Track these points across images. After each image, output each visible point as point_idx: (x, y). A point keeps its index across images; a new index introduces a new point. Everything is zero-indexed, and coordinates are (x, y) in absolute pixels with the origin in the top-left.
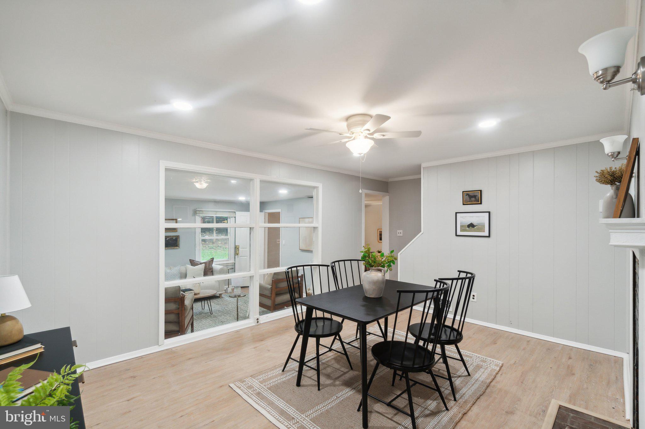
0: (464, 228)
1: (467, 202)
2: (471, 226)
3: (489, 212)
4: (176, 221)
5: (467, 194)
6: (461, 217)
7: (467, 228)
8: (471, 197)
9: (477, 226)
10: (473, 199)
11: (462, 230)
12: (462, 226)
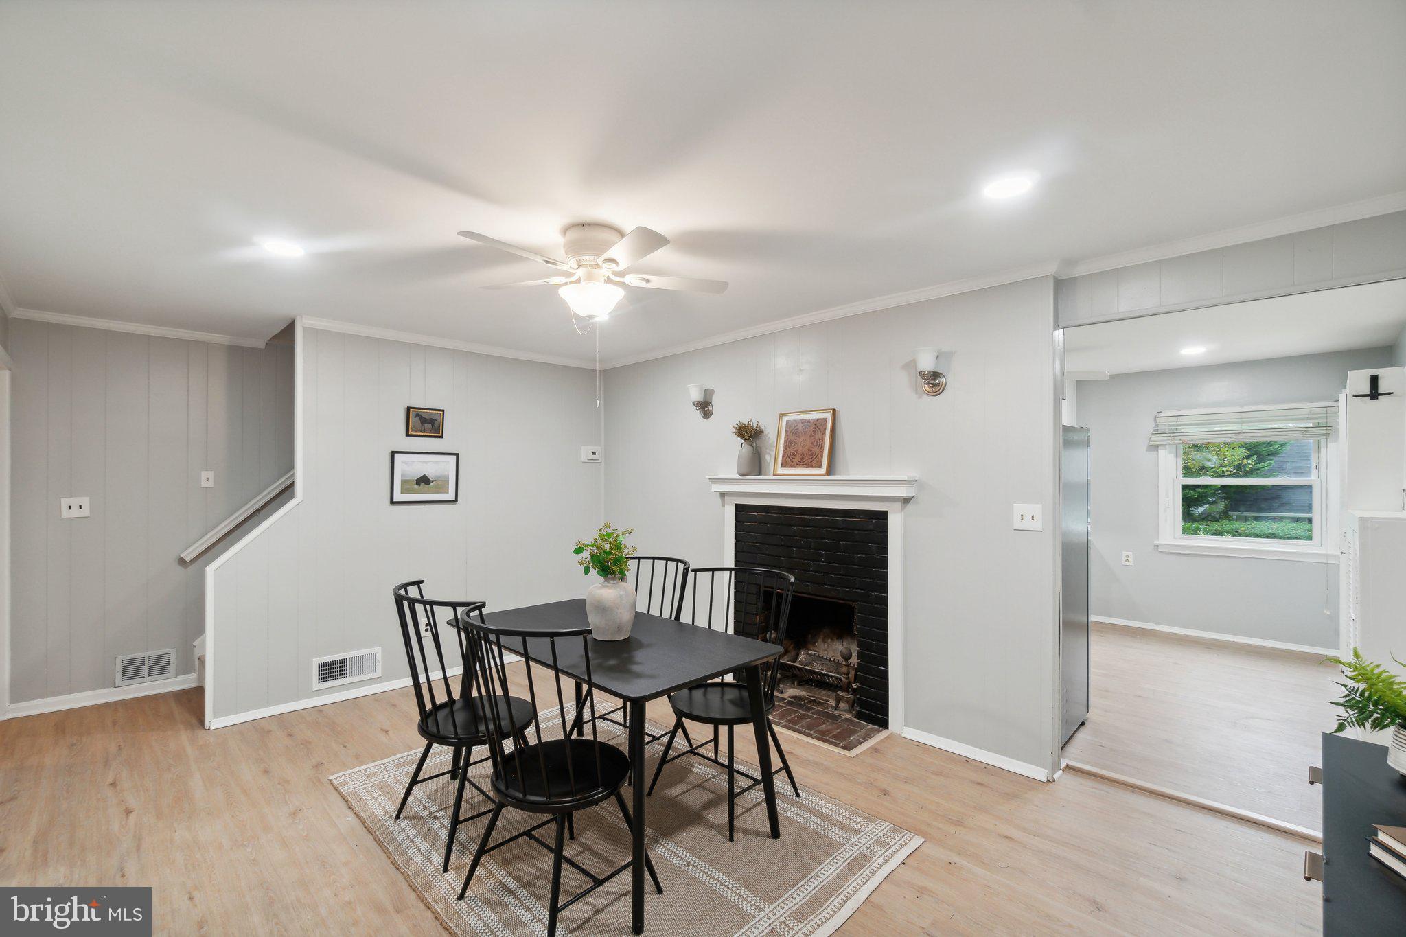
0: (409, 487)
1: (416, 432)
2: (424, 480)
3: (457, 455)
5: (418, 415)
6: (403, 462)
7: (416, 487)
8: (424, 421)
9: (434, 482)
10: (428, 426)
11: (404, 491)
12: (404, 482)
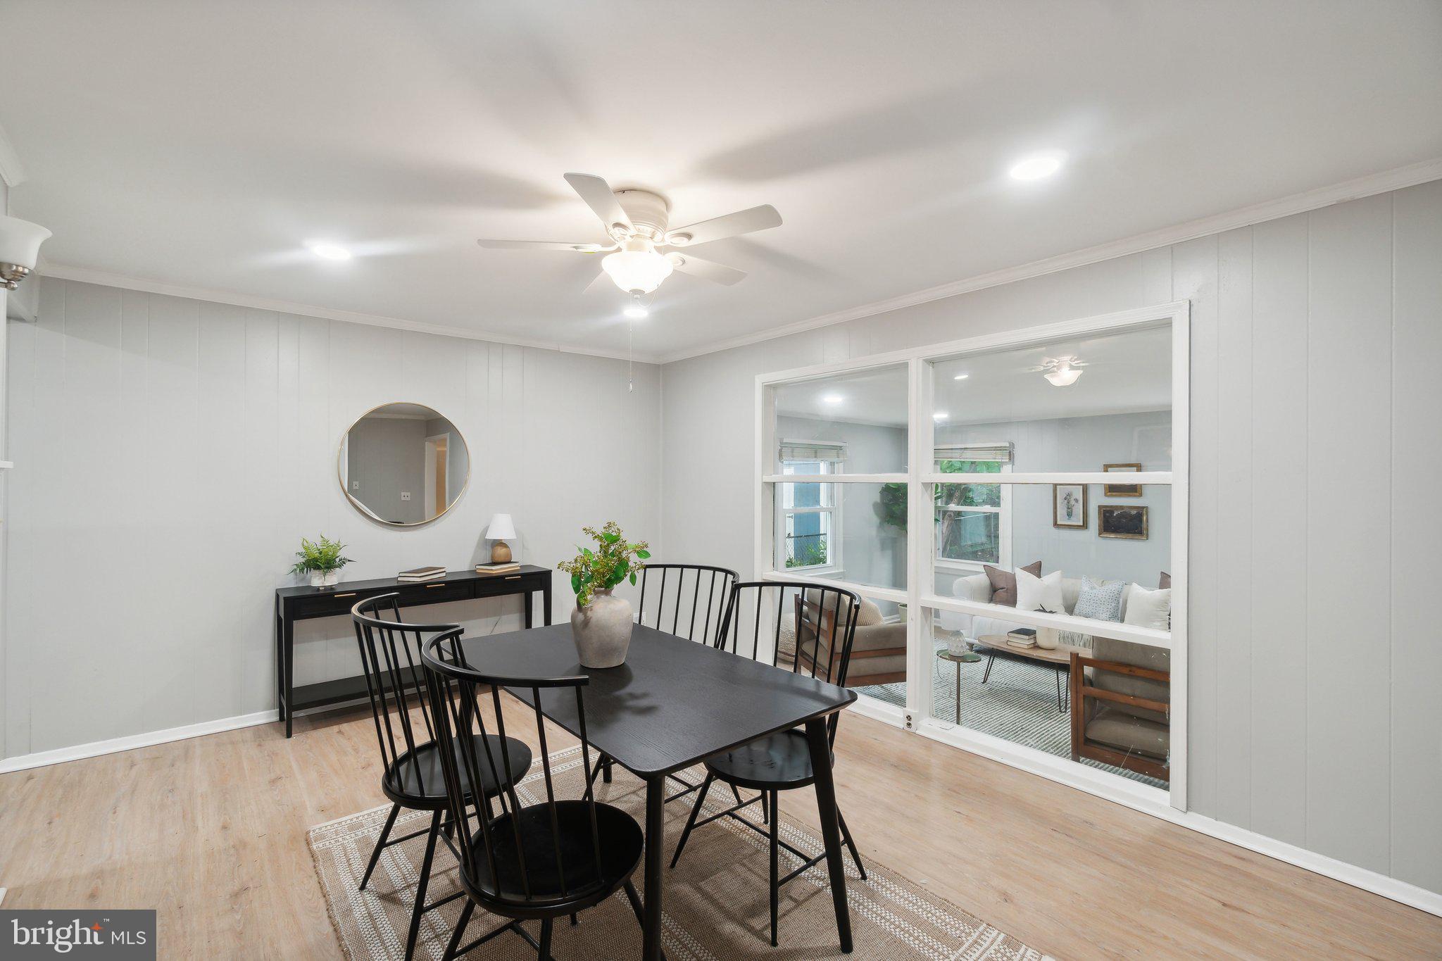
4: (1139, 468)
